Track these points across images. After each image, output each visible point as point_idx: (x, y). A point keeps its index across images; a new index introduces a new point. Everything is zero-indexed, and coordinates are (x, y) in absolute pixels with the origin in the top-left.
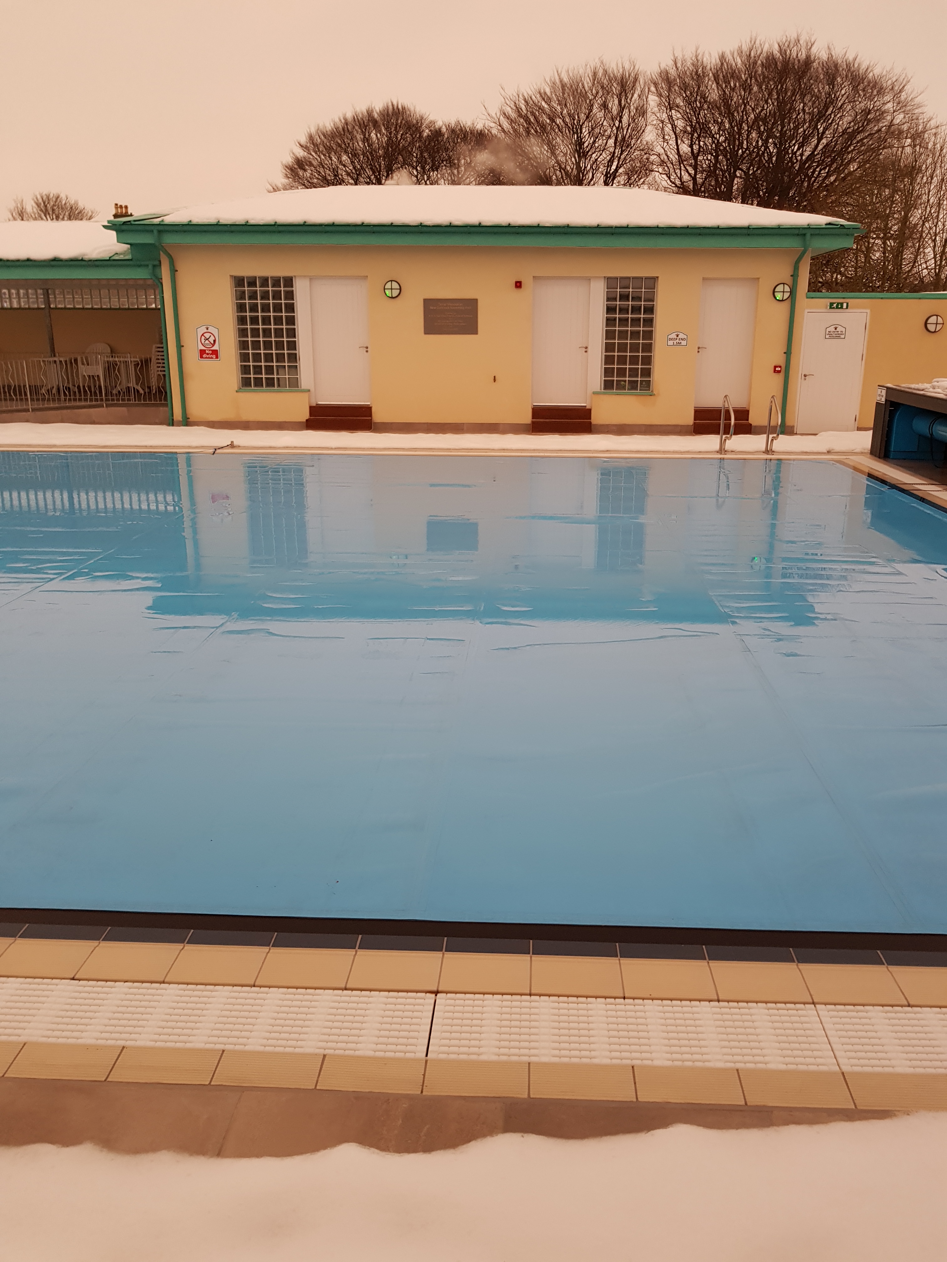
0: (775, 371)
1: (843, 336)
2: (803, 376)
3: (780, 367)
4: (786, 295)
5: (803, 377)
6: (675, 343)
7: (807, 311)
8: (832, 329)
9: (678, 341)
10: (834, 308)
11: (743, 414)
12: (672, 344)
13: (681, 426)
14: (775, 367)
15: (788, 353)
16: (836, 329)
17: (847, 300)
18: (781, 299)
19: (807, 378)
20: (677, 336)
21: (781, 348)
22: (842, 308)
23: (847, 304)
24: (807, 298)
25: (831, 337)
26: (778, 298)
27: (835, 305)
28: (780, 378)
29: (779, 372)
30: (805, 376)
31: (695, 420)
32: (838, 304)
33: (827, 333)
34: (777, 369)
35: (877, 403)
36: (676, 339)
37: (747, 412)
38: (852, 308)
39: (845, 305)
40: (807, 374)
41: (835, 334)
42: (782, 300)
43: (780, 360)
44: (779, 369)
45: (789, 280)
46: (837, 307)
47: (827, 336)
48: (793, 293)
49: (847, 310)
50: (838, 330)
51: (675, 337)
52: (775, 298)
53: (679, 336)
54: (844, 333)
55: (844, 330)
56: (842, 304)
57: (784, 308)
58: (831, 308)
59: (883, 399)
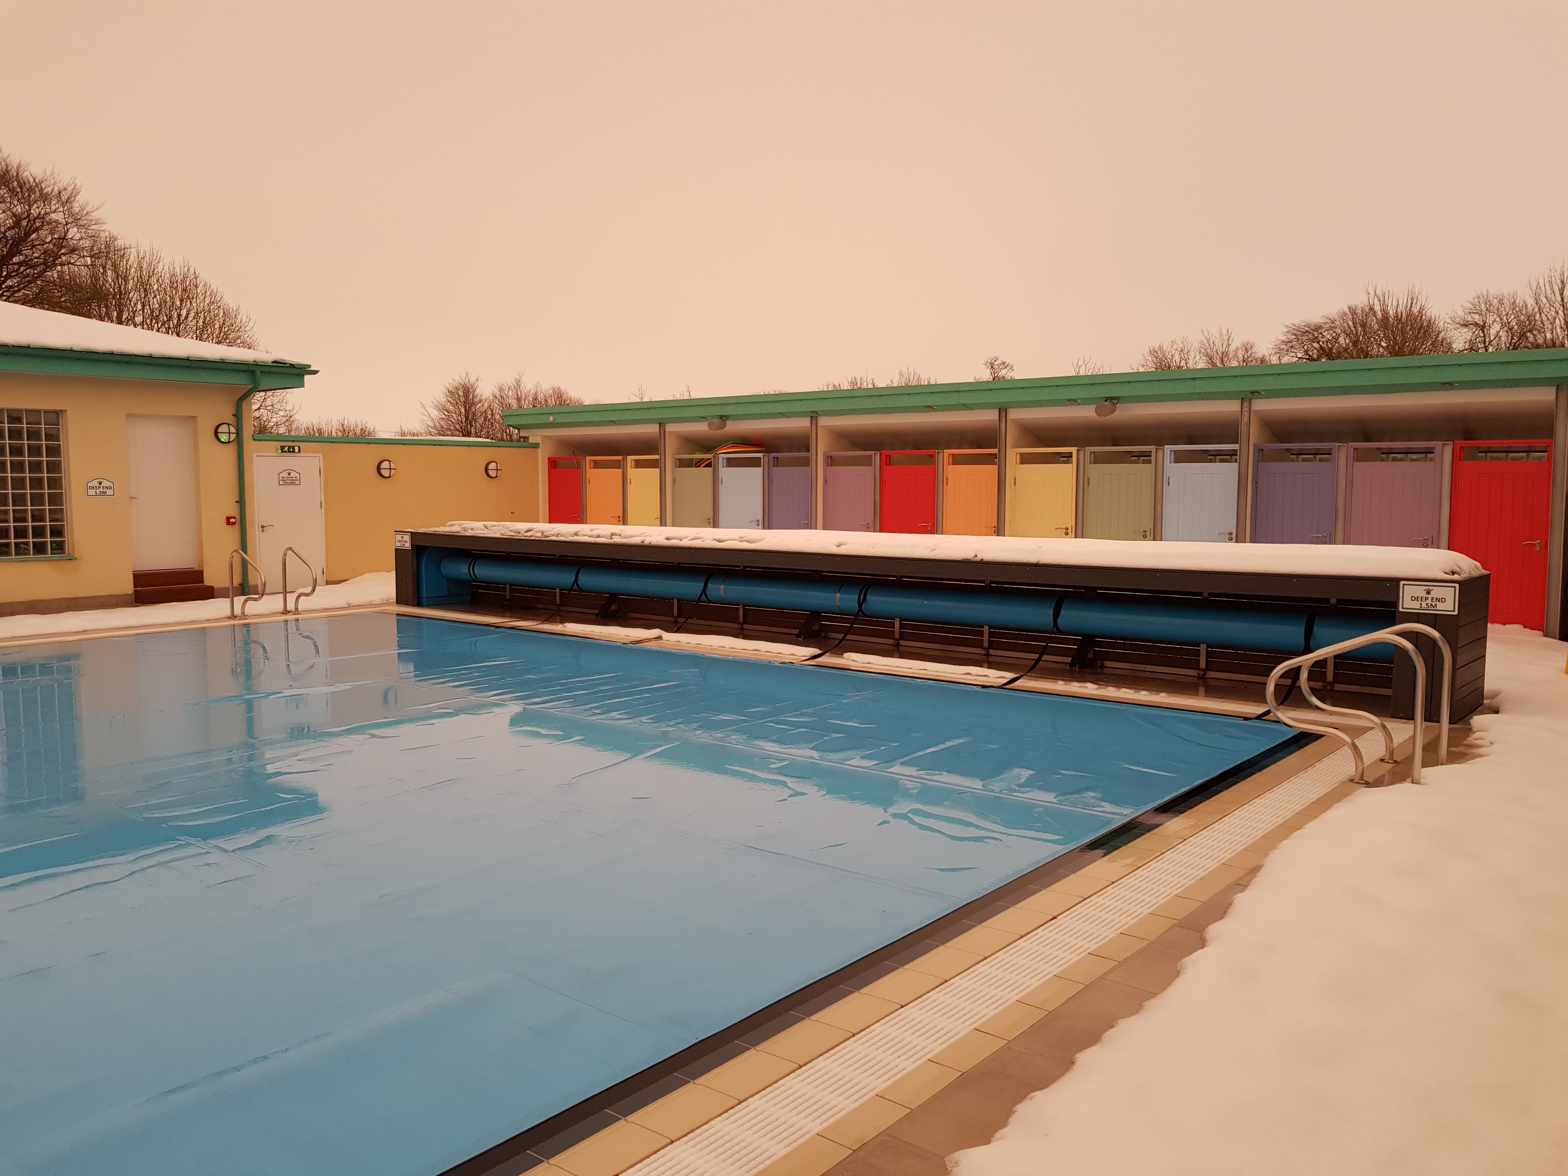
0: (228, 523)
1: (298, 483)
2: (260, 527)
3: (235, 518)
4: (233, 437)
5: (261, 529)
6: (98, 493)
7: (255, 454)
8: (285, 474)
9: (101, 489)
10: (285, 452)
11: (197, 575)
12: (94, 494)
13: (117, 596)
14: (228, 519)
15: (241, 502)
16: (289, 474)
17: (301, 444)
18: (227, 441)
19: (265, 529)
20: (100, 483)
21: (234, 496)
22: (294, 451)
23: (299, 447)
24: (254, 440)
25: (286, 484)
26: (223, 440)
27: (286, 449)
28: (234, 531)
29: (234, 523)
30: (263, 527)
31: (135, 587)
32: (289, 447)
33: (281, 479)
34: (232, 520)
35: (396, 549)
36: (99, 488)
37: (201, 573)
38: (304, 452)
39: (297, 449)
40: (265, 525)
41: (289, 480)
42: (229, 442)
43: (233, 510)
44: (234, 520)
45: (231, 420)
46: (289, 451)
47: (281, 483)
48: (239, 434)
49: (299, 454)
50: (291, 475)
51: (98, 485)
52: (218, 439)
53: (103, 484)
54: (298, 478)
55: (298, 475)
56: (293, 448)
57: (229, 453)
58: (282, 452)
59: (408, 545)
